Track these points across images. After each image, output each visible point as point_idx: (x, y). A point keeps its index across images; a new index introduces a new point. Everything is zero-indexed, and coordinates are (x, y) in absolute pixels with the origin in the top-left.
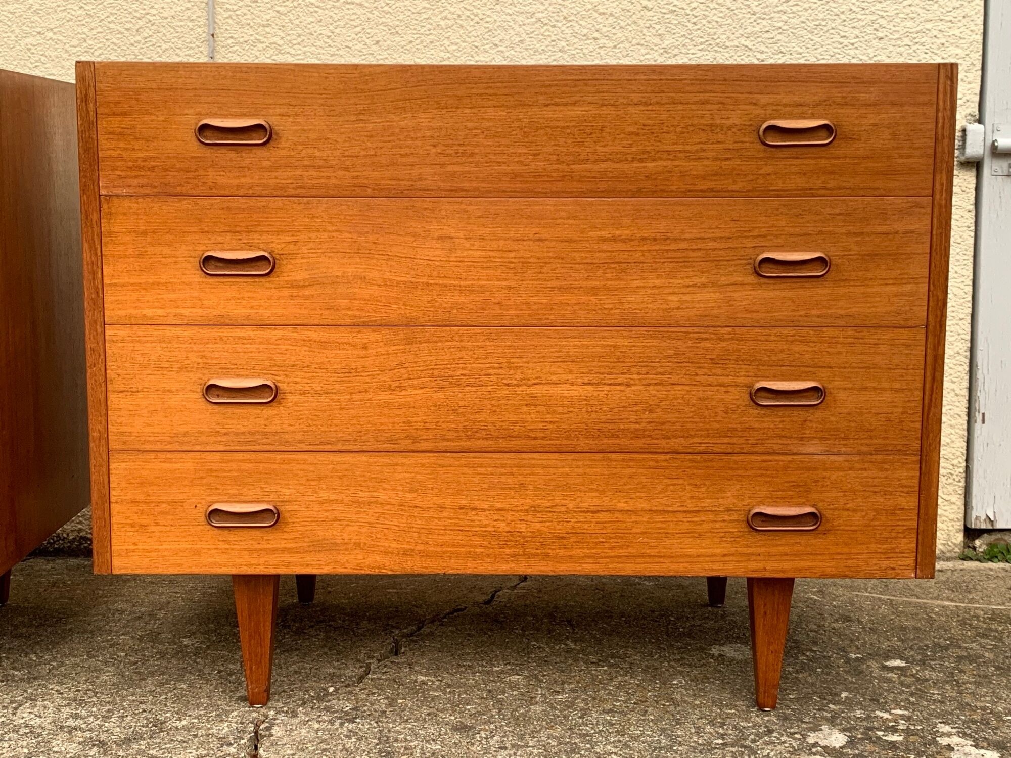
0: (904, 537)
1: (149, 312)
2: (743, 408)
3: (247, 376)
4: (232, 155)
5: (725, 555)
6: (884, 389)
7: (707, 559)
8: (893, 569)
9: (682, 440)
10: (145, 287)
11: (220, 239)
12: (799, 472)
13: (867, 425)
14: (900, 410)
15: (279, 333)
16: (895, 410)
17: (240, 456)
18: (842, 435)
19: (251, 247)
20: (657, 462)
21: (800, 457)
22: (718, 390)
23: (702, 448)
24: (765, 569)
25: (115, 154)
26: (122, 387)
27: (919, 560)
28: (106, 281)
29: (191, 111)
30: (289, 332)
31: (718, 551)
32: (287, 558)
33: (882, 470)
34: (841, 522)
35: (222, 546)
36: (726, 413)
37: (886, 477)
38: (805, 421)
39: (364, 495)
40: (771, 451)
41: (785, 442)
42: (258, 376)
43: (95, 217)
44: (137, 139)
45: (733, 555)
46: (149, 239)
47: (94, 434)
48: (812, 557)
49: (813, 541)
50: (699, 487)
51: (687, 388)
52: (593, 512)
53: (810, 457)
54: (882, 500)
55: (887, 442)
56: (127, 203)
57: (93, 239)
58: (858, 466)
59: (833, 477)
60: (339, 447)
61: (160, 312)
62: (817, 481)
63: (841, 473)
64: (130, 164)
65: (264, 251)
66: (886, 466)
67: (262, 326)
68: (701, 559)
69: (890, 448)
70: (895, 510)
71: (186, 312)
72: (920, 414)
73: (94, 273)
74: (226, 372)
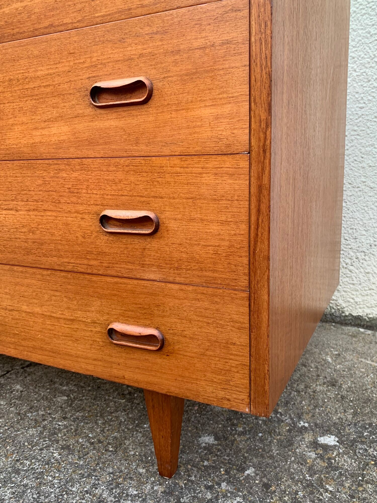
0: (238, 372)
2: (96, 234)
5: (95, 360)
6: (212, 221)
7: (83, 360)
8: (229, 400)
9: (55, 259)
12: (144, 296)
13: (197, 256)
14: (227, 243)
16: (223, 243)
18: (176, 265)
20: (43, 275)
21: (143, 282)
22: (76, 217)
23: (69, 268)
24: (124, 376)
27: (252, 397)
31: (90, 355)
33: (213, 303)
34: (180, 346)
36: (84, 237)
37: (217, 310)
38: (144, 249)
40: (120, 274)
41: (130, 267)
45: (100, 360)
48: (159, 374)
49: (159, 361)
50: (72, 300)
51: (54, 214)
52: (10, 310)
53: (151, 283)
54: (215, 332)
55: (216, 275)
58: (191, 296)
59: (171, 304)
62: (158, 306)
63: (177, 301)
66: (216, 299)
68: (79, 360)
69: (219, 282)
70: (227, 343)
72: (246, 249)
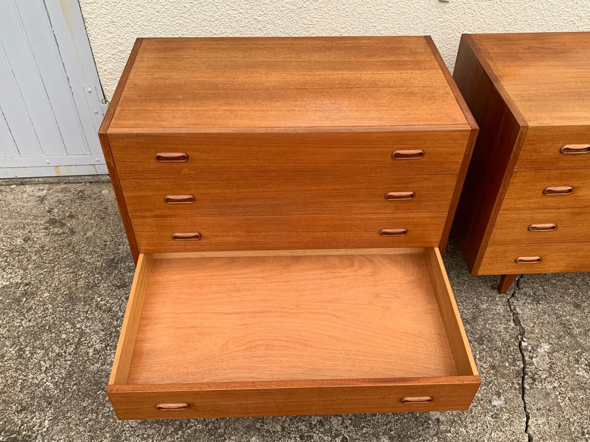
1: (517, 206)
3: (546, 223)
4: (572, 156)
10: (519, 199)
11: (554, 183)
15: (564, 210)
17: (534, 244)
19: (566, 185)
25: (525, 157)
26: (499, 227)
28: (505, 197)
29: (562, 142)
30: (568, 210)
32: (539, 269)
35: (517, 267)
39: (573, 253)
42: (551, 223)
43: (509, 178)
44: (536, 152)
46: (527, 184)
47: (484, 240)
56: (523, 173)
57: (505, 185)
60: (571, 241)
61: (522, 206)
64: (530, 161)
65: (570, 186)
67: (558, 209)
71: (531, 206)
73: (501, 195)
74: (539, 222)
